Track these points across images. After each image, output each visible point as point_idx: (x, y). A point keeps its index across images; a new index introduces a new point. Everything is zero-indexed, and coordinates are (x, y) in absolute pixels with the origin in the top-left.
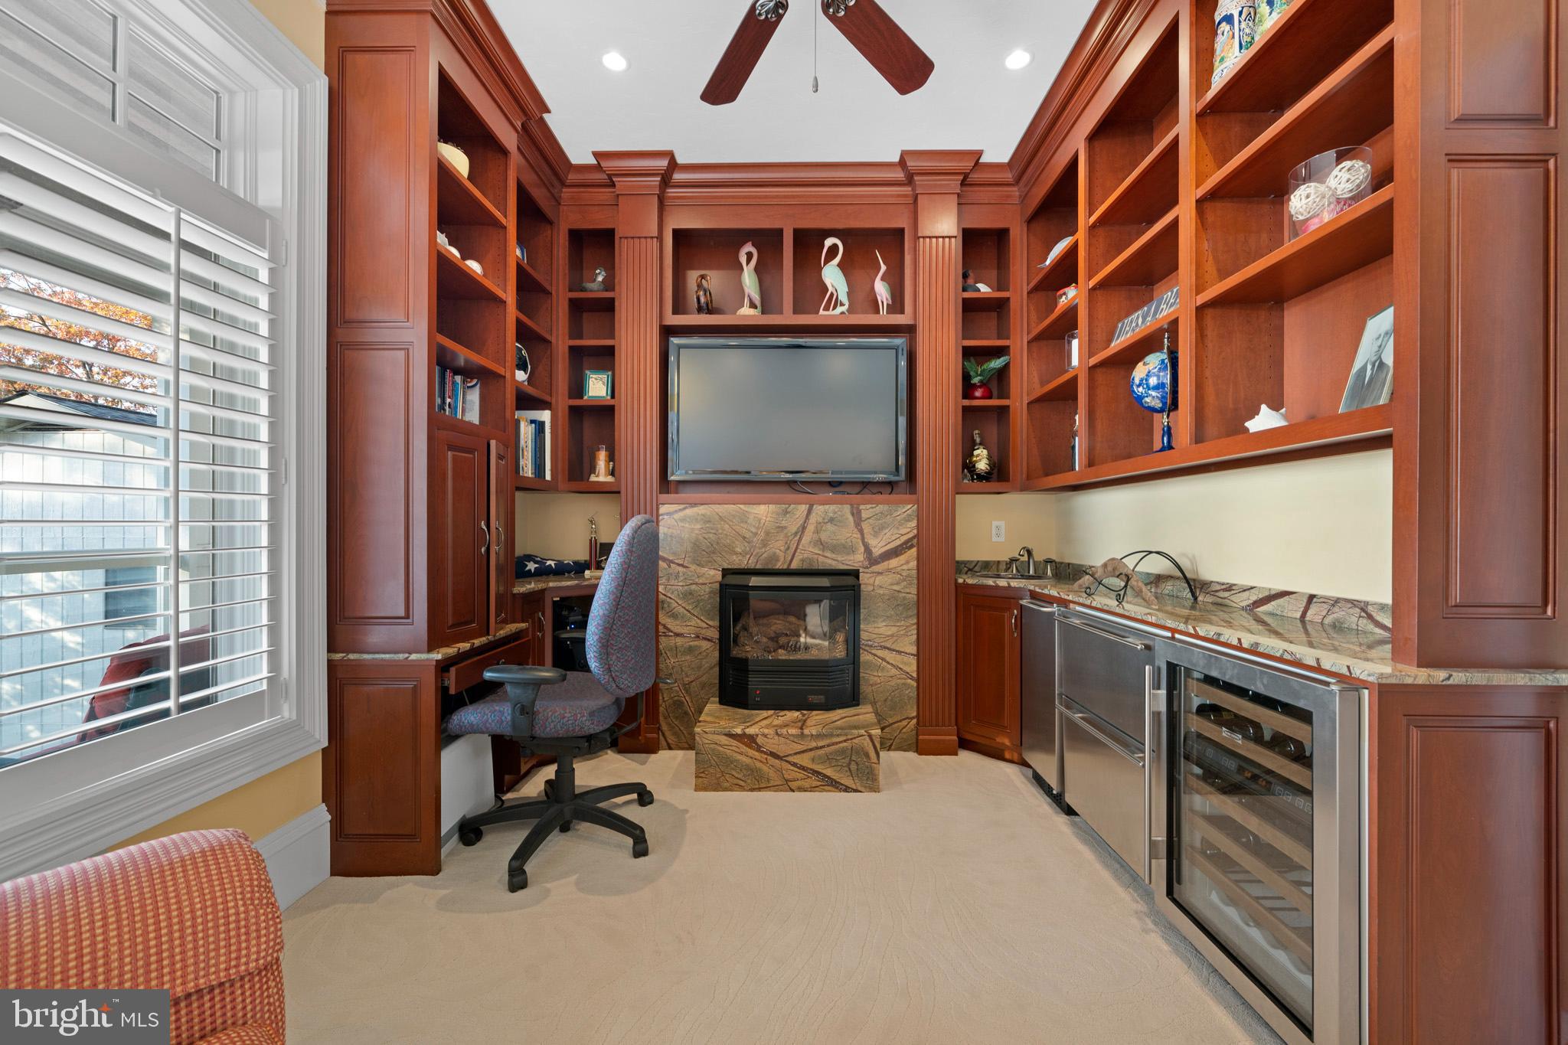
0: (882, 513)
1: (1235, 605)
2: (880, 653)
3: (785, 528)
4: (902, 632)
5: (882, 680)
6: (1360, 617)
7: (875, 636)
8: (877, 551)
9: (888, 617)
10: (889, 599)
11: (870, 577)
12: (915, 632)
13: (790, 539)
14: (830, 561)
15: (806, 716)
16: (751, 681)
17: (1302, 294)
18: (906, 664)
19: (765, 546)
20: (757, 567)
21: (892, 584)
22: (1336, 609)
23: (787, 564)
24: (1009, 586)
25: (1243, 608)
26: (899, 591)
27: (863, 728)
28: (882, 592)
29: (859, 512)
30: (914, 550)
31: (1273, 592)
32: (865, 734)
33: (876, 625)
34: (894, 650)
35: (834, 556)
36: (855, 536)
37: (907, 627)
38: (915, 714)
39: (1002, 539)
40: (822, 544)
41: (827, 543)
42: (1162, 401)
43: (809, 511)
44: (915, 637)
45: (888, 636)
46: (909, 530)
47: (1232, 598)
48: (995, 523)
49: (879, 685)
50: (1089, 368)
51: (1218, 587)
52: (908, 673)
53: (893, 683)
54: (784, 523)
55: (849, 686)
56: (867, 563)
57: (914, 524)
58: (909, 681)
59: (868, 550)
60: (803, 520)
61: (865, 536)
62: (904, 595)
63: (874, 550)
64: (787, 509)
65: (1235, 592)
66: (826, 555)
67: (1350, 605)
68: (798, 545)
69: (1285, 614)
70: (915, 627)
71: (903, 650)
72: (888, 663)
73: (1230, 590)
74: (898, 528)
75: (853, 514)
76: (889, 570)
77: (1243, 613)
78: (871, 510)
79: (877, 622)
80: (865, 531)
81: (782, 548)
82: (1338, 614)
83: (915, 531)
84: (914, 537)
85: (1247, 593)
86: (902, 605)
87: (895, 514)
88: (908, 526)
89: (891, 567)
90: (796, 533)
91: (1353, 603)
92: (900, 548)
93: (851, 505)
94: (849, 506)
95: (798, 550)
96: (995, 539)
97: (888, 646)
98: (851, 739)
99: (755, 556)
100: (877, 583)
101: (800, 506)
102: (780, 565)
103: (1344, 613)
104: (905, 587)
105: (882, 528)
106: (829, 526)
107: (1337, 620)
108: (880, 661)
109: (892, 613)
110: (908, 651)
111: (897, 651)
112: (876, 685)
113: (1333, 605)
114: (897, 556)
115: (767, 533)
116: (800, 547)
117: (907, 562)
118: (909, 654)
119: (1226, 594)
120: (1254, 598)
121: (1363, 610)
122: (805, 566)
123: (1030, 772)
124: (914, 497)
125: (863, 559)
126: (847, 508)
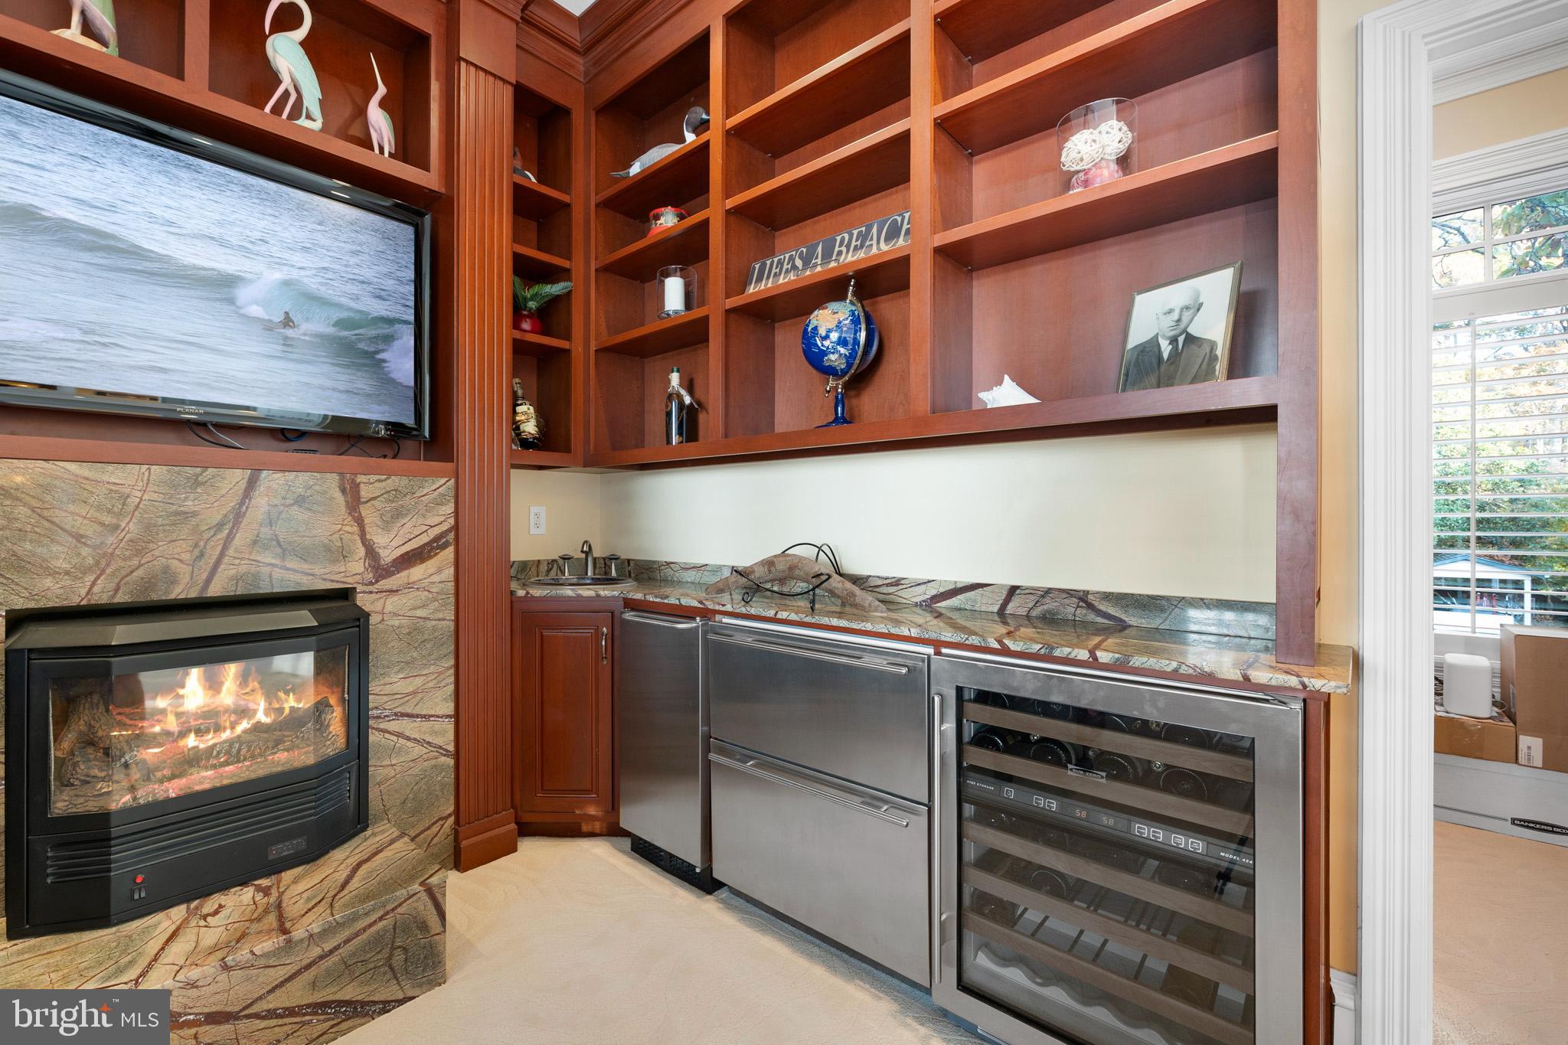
0: (395, 490)
1: (904, 601)
2: (393, 726)
3: (195, 514)
4: (431, 684)
5: (398, 768)
6: (1078, 607)
7: (385, 698)
8: (388, 555)
9: (407, 663)
10: (409, 634)
11: (378, 600)
12: (452, 679)
13: (206, 536)
14: (297, 577)
15: (274, 893)
16: (116, 861)
17: (999, 264)
18: (434, 733)
19: (139, 553)
20: (116, 600)
21: (415, 608)
22: (1047, 600)
23: (198, 588)
24: (598, 596)
25: (916, 605)
26: (425, 618)
27: (412, 878)
28: (397, 623)
29: (356, 487)
30: (451, 550)
31: (959, 585)
32: (422, 888)
33: (387, 680)
34: (417, 716)
35: (305, 567)
36: (348, 528)
37: (440, 673)
38: (451, 809)
39: (542, 531)
40: (280, 545)
41: (290, 543)
42: (847, 362)
43: (252, 484)
44: (452, 687)
45: (408, 694)
46: (442, 518)
47: (900, 593)
48: (534, 510)
49: (393, 780)
50: (726, 310)
51: (880, 582)
52: (441, 747)
53: (416, 771)
54: (190, 505)
55: (351, 803)
56: (371, 575)
57: (450, 508)
58: (443, 758)
59: (371, 552)
60: (237, 499)
61: (367, 529)
62: (434, 623)
63: (383, 553)
64: (197, 476)
65: (904, 586)
66: (288, 565)
67: (1065, 595)
68: (225, 548)
69: (976, 608)
70: (452, 671)
71: (433, 713)
72: (408, 739)
73: (897, 585)
74: (424, 516)
75: (343, 491)
76: (409, 586)
77: (918, 610)
78: (377, 485)
79: (389, 676)
80: (367, 521)
81: (186, 557)
82: (1049, 605)
83: (452, 521)
84: (449, 531)
85: (923, 587)
86: (431, 640)
87: (418, 494)
88: (441, 513)
89: (414, 578)
90: (220, 526)
91: (1069, 593)
92: (428, 548)
93: (341, 474)
94: (336, 477)
95: (226, 560)
96: (533, 531)
97: (409, 711)
98: (393, 910)
99: (113, 574)
100: (389, 608)
101: (228, 471)
102: (180, 591)
103: (1056, 604)
104: (437, 610)
105: (398, 514)
106: (295, 511)
107: (1049, 612)
108: (395, 738)
109: (415, 654)
110: (441, 713)
111: (424, 716)
112: (387, 780)
113: (1043, 596)
114: (423, 561)
115: (149, 527)
116: (231, 552)
117: (439, 571)
118: (442, 717)
119: (891, 590)
120: (934, 592)
121: (1081, 599)
122: (241, 590)
123: (627, 843)
124: (449, 466)
125: (362, 569)
126: (332, 481)
